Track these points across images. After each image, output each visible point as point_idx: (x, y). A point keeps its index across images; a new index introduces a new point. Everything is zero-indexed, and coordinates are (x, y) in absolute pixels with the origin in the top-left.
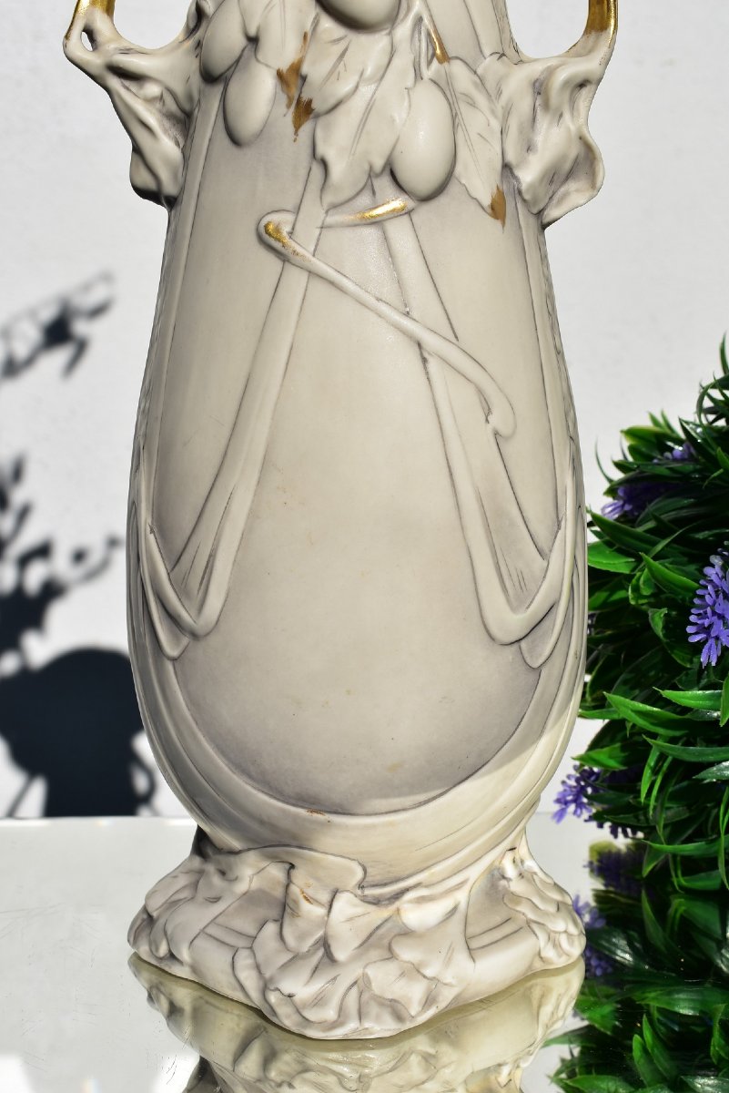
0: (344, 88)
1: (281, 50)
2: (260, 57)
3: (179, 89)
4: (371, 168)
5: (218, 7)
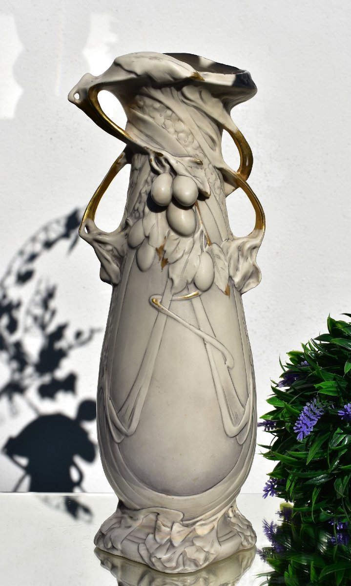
0: (178, 255)
1: (157, 241)
2: (150, 243)
4: (188, 282)
5: (134, 224)
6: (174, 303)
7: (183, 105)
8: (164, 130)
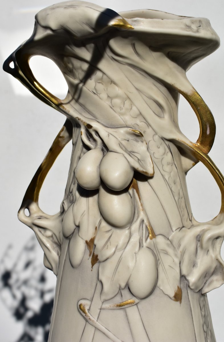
0: (109, 252)
1: (87, 233)
2: (80, 234)
3: (57, 235)
4: (120, 287)
5: (69, 207)
6: (104, 313)
7: (115, 64)
8: (95, 97)
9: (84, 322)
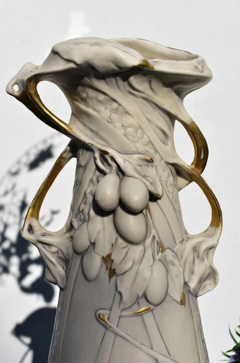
2: (96, 250)
3: (64, 250)
4: (138, 296)
5: (80, 226)
6: (123, 320)
8: (110, 125)
9: (103, 329)
